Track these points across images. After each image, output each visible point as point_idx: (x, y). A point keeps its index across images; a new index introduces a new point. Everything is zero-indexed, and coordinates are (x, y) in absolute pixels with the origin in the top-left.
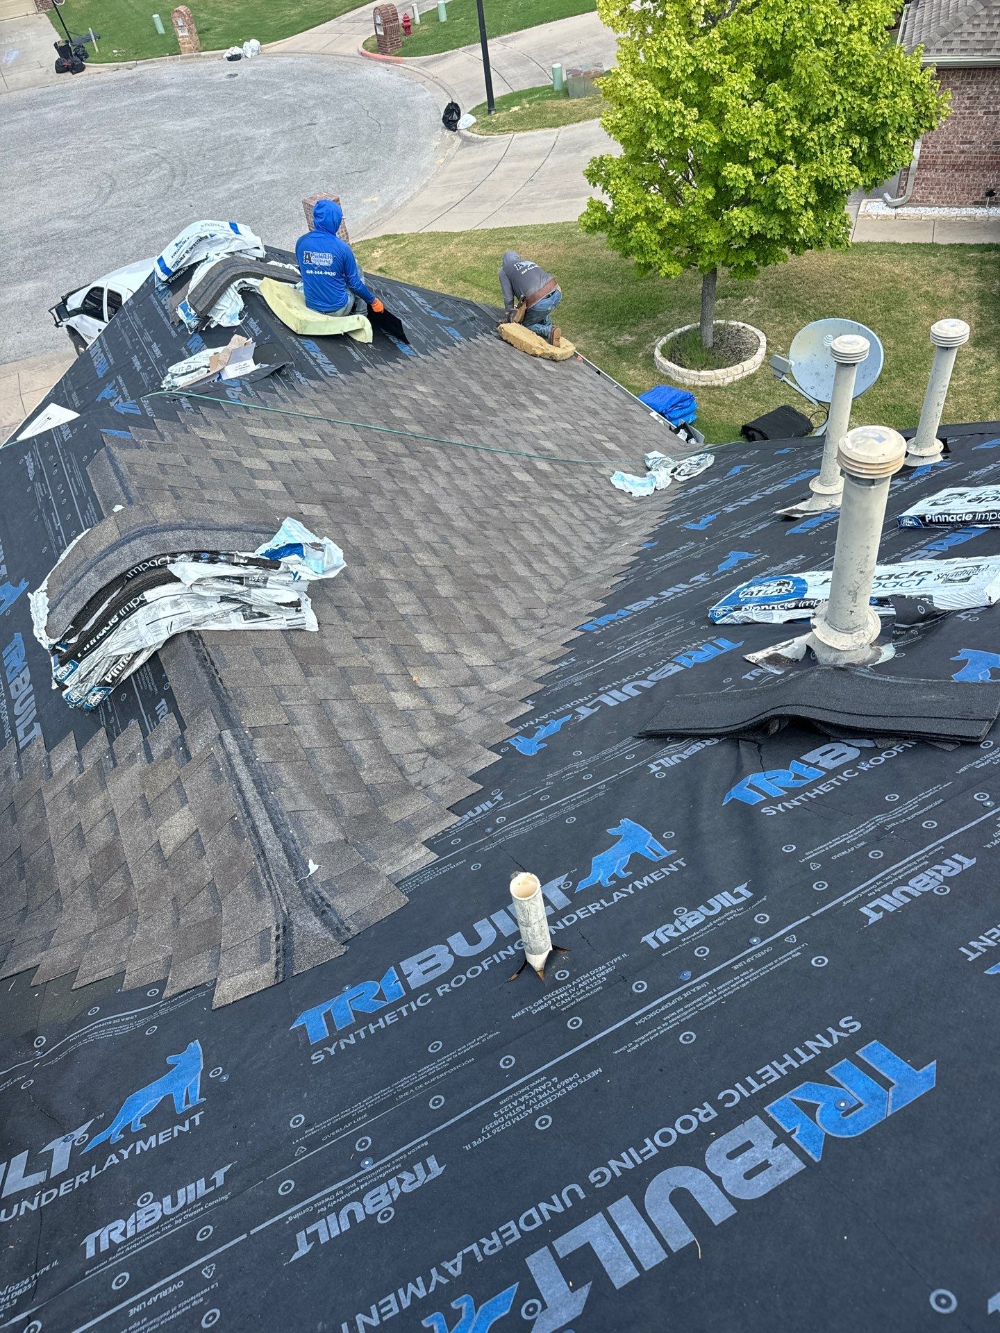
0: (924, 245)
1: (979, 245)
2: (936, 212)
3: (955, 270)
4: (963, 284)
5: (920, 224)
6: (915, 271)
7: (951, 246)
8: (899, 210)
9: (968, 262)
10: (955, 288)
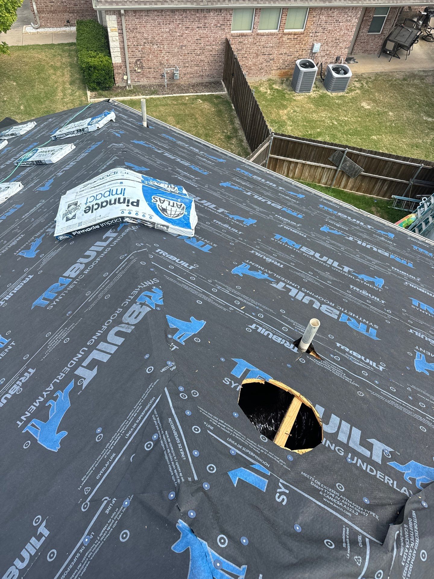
0: (49, 45)
1: (68, 44)
2: (51, 30)
3: (61, 55)
4: (64, 60)
5: (47, 35)
6: (47, 56)
7: (59, 44)
8: (38, 30)
9: (65, 51)
10: (61, 62)
